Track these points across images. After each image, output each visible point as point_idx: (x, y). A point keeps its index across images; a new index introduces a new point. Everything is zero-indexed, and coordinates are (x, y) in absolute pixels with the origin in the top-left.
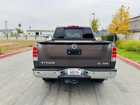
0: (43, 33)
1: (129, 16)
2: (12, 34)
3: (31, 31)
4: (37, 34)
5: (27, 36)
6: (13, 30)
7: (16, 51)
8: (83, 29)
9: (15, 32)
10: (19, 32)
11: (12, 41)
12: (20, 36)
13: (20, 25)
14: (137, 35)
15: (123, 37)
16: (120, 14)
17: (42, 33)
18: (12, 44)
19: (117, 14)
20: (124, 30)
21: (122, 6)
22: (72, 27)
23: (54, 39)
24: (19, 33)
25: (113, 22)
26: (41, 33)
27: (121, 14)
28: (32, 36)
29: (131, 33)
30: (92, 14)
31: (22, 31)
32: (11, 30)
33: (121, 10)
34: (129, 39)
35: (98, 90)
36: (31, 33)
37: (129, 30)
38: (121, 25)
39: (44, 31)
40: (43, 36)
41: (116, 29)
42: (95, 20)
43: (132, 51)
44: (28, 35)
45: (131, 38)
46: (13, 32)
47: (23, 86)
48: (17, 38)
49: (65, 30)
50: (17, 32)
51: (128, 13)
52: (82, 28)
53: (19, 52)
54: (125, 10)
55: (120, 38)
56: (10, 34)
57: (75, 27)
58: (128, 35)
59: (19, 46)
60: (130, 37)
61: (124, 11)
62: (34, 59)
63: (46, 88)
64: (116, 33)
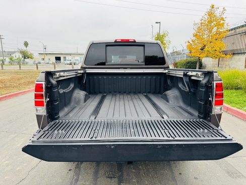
0: (68, 57)
1: (225, 24)
2: (11, 59)
3: (47, 54)
4: (58, 59)
5: (39, 63)
6: (14, 52)
7: (15, 91)
8: (144, 46)
9: (18, 57)
10: (26, 56)
11: (10, 72)
12: (27, 63)
13: (26, 44)
14: (240, 59)
15: (213, 64)
16: (208, 22)
17: (67, 59)
18: (10, 77)
19: (203, 21)
20: (216, 50)
21: (213, 7)
22: (123, 41)
23: (85, 66)
24: (25, 58)
25: (196, 35)
26: (65, 58)
27: (210, 22)
28: (48, 63)
29: (228, 56)
30: (156, 23)
31: (31, 54)
32: (10, 53)
33: (210, 14)
34: (224, 66)
35: (180, 174)
36: (47, 58)
37: (224, 51)
38: (211, 42)
39: (70, 54)
40: (69, 62)
41: (202, 49)
42: (162, 34)
43: (232, 89)
44: (42, 62)
45: (229, 65)
46: (14, 55)
47: (18, 169)
48: (20, 67)
49: (108, 47)
50: (21, 57)
51: (222, 19)
52: (142, 45)
53: (21, 93)
54: (218, 13)
55: (207, 66)
56: (8, 60)
57: (127, 41)
58: (222, 60)
59: (23, 81)
60: (227, 63)
61: (215, 16)
62: (37, 110)
63: (67, 171)
64: (201, 56)
